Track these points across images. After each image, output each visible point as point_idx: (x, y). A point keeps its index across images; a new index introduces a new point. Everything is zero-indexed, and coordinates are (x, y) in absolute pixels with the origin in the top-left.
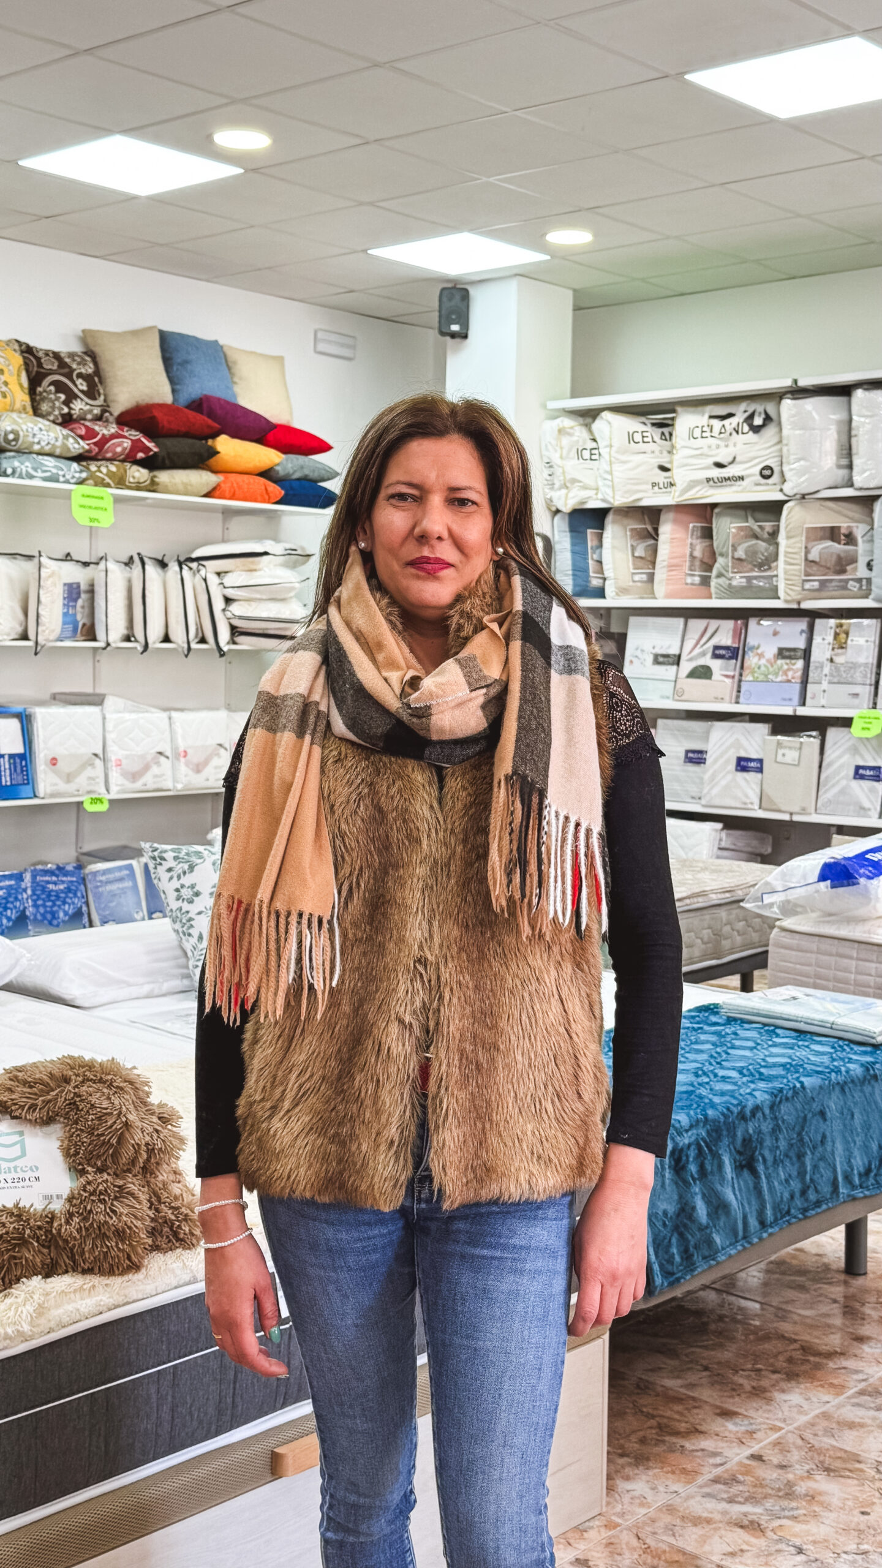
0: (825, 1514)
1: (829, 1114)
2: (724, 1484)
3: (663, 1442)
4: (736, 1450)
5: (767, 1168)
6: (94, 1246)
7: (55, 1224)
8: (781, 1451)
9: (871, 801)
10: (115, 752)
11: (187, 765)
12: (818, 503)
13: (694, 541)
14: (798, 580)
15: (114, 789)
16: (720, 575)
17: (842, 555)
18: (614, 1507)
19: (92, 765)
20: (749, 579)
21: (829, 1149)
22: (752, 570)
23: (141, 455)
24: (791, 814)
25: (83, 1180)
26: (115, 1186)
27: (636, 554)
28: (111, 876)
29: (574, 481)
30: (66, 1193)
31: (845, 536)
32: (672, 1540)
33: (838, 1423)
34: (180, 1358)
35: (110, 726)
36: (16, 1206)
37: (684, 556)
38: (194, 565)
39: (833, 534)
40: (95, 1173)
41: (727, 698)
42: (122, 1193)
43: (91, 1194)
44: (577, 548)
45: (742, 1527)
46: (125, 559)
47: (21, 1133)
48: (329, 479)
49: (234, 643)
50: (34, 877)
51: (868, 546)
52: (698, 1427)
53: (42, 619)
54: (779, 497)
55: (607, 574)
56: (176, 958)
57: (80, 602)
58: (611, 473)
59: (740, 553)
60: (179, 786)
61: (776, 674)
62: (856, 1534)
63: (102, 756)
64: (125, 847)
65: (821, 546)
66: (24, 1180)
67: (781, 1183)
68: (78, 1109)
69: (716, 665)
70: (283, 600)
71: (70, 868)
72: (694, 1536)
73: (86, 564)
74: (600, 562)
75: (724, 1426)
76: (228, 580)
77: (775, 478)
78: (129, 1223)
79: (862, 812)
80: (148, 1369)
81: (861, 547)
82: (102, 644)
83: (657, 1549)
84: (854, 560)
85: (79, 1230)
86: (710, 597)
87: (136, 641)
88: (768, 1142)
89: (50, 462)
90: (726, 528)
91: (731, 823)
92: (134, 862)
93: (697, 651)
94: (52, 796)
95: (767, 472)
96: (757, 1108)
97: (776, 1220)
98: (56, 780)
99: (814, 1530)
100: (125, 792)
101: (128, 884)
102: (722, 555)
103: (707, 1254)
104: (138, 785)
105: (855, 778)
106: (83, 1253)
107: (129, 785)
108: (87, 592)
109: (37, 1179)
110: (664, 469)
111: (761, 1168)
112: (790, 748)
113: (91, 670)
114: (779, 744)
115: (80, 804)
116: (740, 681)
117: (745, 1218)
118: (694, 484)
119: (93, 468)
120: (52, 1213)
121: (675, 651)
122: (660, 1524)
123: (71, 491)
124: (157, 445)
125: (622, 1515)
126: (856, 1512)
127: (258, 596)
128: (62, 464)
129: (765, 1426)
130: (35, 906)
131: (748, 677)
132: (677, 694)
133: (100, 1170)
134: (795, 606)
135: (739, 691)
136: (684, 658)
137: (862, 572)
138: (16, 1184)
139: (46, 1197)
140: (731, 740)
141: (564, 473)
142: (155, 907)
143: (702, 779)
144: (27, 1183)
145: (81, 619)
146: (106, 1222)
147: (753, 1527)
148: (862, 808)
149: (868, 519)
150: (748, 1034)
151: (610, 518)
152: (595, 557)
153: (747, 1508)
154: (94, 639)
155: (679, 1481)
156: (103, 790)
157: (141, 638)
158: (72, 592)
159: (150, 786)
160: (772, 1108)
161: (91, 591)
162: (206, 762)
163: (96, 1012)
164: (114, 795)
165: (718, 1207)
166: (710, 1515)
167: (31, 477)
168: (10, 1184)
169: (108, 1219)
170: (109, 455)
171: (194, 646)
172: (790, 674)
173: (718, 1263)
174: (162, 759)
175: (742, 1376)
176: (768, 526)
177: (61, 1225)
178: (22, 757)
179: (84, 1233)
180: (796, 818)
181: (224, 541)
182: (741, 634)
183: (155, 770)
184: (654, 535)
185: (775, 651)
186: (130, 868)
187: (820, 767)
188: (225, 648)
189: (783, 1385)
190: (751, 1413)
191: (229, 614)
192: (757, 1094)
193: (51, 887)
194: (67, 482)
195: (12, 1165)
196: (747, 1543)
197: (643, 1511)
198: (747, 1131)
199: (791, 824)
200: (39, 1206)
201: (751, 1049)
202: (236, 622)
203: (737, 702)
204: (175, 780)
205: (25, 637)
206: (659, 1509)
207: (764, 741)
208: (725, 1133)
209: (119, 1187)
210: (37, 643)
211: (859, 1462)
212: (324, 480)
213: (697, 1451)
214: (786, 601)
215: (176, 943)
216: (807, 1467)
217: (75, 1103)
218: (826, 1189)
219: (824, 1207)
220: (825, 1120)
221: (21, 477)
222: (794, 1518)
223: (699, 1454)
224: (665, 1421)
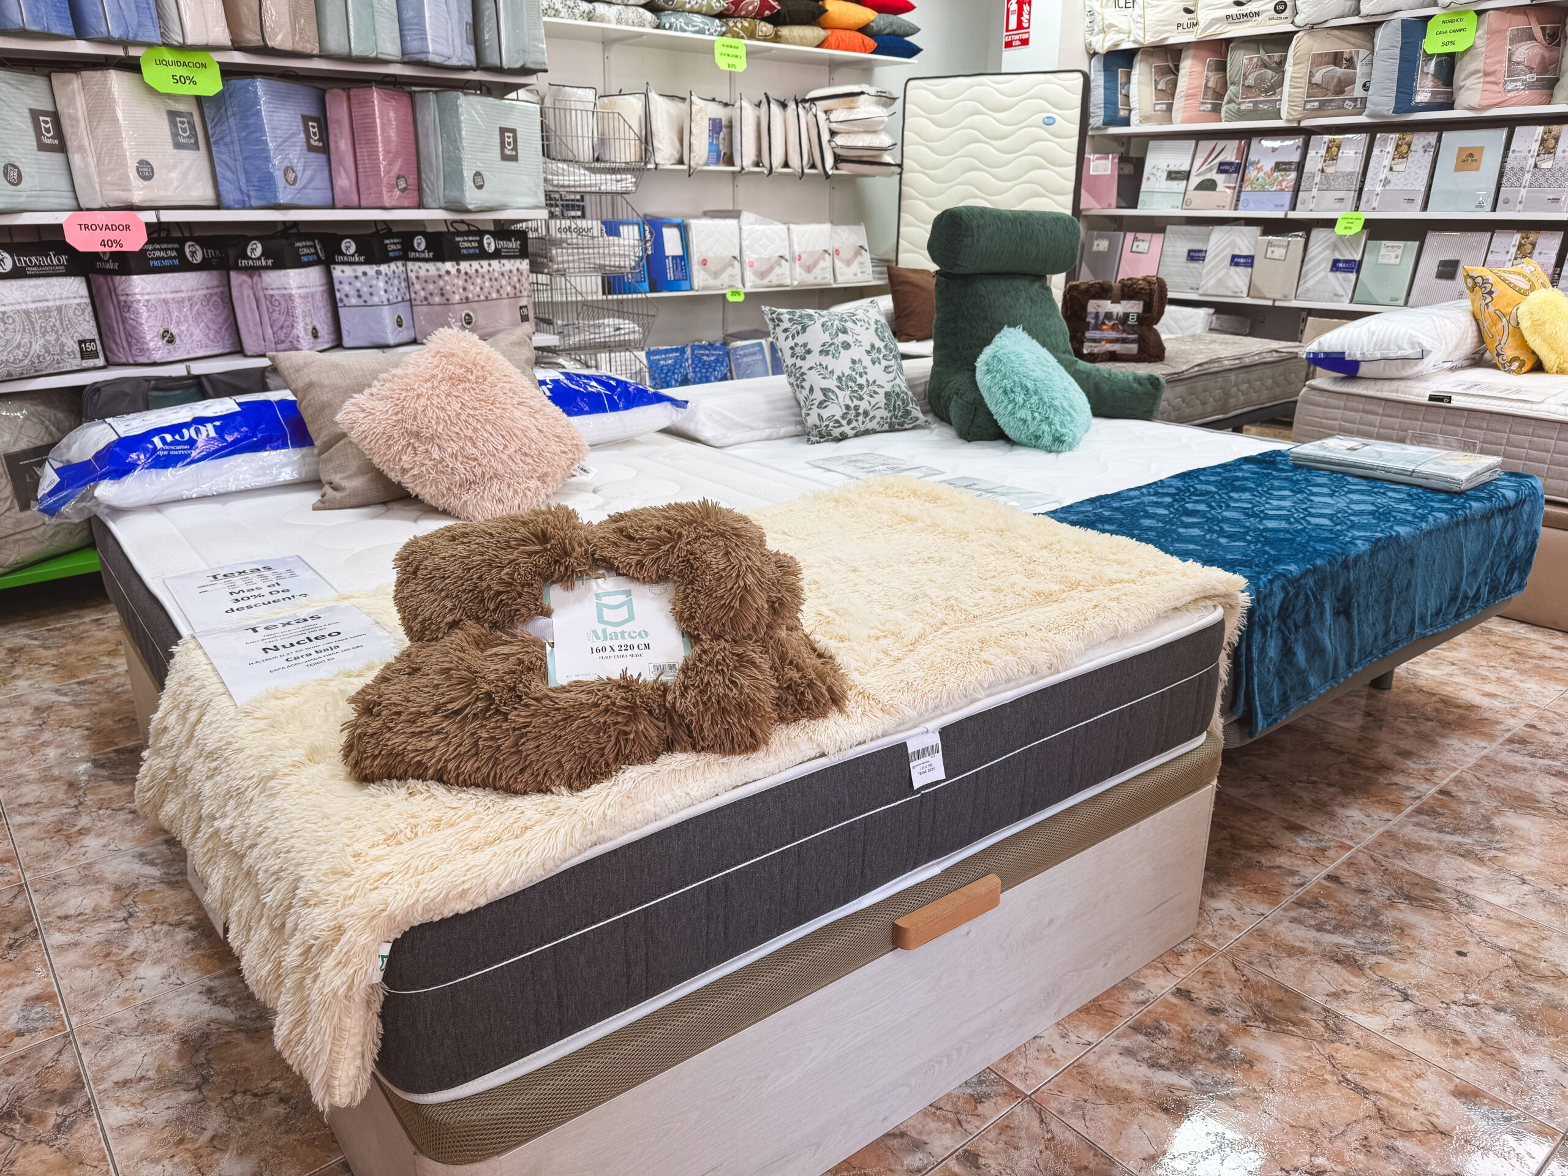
0: (1420, 951)
1: (1416, 561)
2: (1309, 908)
3: (1239, 855)
4: (1312, 869)
5: (1359, 614)
6: (714, 722)
7: (670, 697)
8: (1357, 872)
9: (1344, 289)
10: (748, 255)
11: (801, 266)
12: (1325, 33)
13: (1210, 74)
14: (1300, 101)
15: (748, 284)
16: (1230, 101)
17: (1343, 78)
18: (1204, 929)
19: (732, 265)
20: (1256, 103)
21: (1412, 594)
22: (1260, 96)
23: (767, 13)
24: (1274, 301)
25: (697, 648)
26: (733, 654)
27: (1159, 87)
28: (747, 351)
29: (1111, 26)
30: (679, 661)
31: (1347, 60)
32: (1269, 972)
33: (1405, 844)
34: (805, 836)
35: (744, 235)
36: (624, 676)
37: (1199, 87)
38: (807, 105)
39: (1336, 59)
40: (711, 640)
41: (1228, 206)
42: (743, 662)
43: (708, 665)
44: (1108, 85)
45: (1338, 961)
46: (757, 102)
47: (628, 593)
48: (912, 34)
49: (837, 169)
50: (693, 351)
51: (1366, 69)
52: (1269, 841)
53: (694, 147)
54: (1292, 28)
55: (1132, 105)
56: (791, 408)
57: (722, 135)
58: (1143, 16)
59: (1250, 81)
60: (795, 283)
61: (1272, 185)
62: (1460, 978)
63: (739, 259)
64: (757, 331)
65: (1324, 71)
66: (632, 647)
67: (1369, 626)
68: (692, 566)
69: (1220, 179)
70: (875, 132)
71: (718, 344)
72: (1291, 970)
73: (726, 105)
74: (1127, 96)
75: (1295, 841)
76: (833, 117)
77: (1288, 12)
78: (752, 696)
79: (1335, 298)
80: (770, 850)
81: (1360, 70)
82: (737, 169)
83: (1257, 983)
84: (1351, 82)
85: (696, 705)
86: (1220, 121)
87: (763, 166)
88: (1363, 591)
89: (698, 19)
90: (1240, 61)
91: (1221, 308)
92: (763, 341)
93: (1205, 167)
94: (704, 289)
95: (1281, 7)
96: (1358, 558)
97: (1360, 660)
98: (706, 277)
99: (1414, 972)
100: (756, 287)
101: (759, 357)
102: (1233, 83)
103: (1301, 694)
104: (766, 282)
105: (1332, 270)
106: (701, 729)
107: (759, 282)
108: (727, 127)
109: (647, 646)
110: (1188, 11)
111: (1355, 613)
112: (1279, 246)
113: (731, 194)
114: (1270, 243)
115: (724, 295)
116: (1240, 192)
117: (1336, 660)
118: (1215, 21)
119: (731, 24)
120: (664, 684)
121: (1186, 168)
122: (1254, 951)
123: (713, 42)
124: (780, 4)
125: (1214, 938)
126: (1452, 952)
127: (856, 129)
128: (707, 20)
129: (1333, 844)
130: (694, 372)
131: (1247, 188)
132: (1186, 203)
133: (717, 637)
134: (1295, 125)
135: (1238, 200)
136: (1193, 173)
137: (1358, 92)
138: (623, 653)
139: (657, 667)
140: (1228, 241)
141: (1103, 19)
142: (777, 367)
143: (1200, 274)
144: (636, 651)
145: (723, 149)
146: (726, 695)
147: (1347, 961)
148: (1336, 295)
149: (1369, 45)
150: (1320, 480)
151: (1138, 58)
152: (1124, 92)
153: (1337, 939)
154: (732, 164)
155: (1263, 902)
156: (740, 285)
157: (767, 163)
158: (716, 126)
159: (775, 282)
160: (1371, 556)
161: (730, 126)
162: (815, 264)
163: (728, 450)
164: (748, 289)
165: (1316, 650)
166: (1302, 945)
167: (685, 31)
168: (617, 653)
169: (727, 691)
170: (743, 13)
171: (806, 171)
172: (1284, 184)
173: (1310, 702)
174: (783, 261)
175: (1300, 788)
176: (1276, 56)
177: (675, 698)
178: (681, 258)
179: (701, 708)
180: (1277, 304)
181: (830, 85)
182: (1244, 153)
183: (777, 270)
184: (1175, 71)
185: (1273, 164)
186: (760, 345)
187: (1303, 261)
188: (830, 172)
189: (1340, 798)
190: (1318, 828)
191: (833, 144)
192: (1359, 542)
193: (705, 358)
194: (711, 34)
195: (618, 630)
196: (1349, 983)
197: (1235, 935)
198: (1348, 579)
199: (1273, 308)
200: (649, 676)
201: (1331, 496)
202: (838, 151)
203: (1236, 209)
204: (792, 278)
205: (681, 162)
206: (1250, 934)
207: (1256, 241)
208: (1329, 581)
209: (738, 655)
210: (690, 166)
211: (1438, 890)
212: (908, 35)
213: (1274, 868)
214: (1288, 121)
215: (792, 395)
216: (1387, 893)
217: (688, 560)
218: (1403, 628)
219: (1401, 646)
220: (1412, 567)
221: (676, 30)
222: (1390, 954)
223: (1276, 871)
224: (1237, 832)
